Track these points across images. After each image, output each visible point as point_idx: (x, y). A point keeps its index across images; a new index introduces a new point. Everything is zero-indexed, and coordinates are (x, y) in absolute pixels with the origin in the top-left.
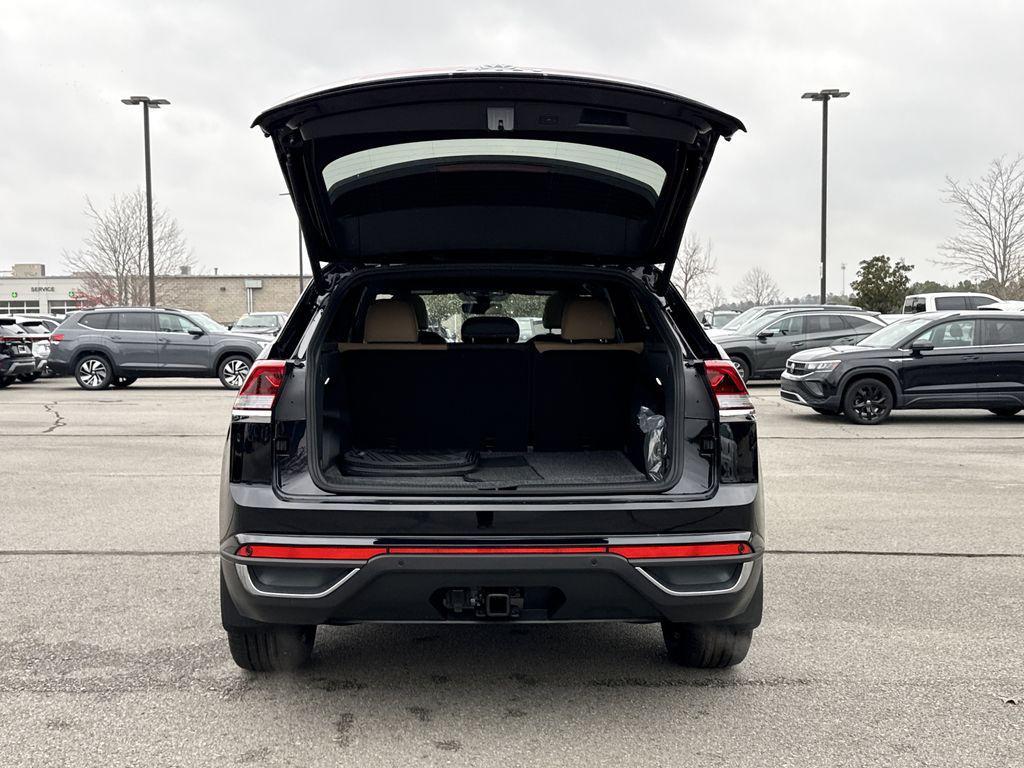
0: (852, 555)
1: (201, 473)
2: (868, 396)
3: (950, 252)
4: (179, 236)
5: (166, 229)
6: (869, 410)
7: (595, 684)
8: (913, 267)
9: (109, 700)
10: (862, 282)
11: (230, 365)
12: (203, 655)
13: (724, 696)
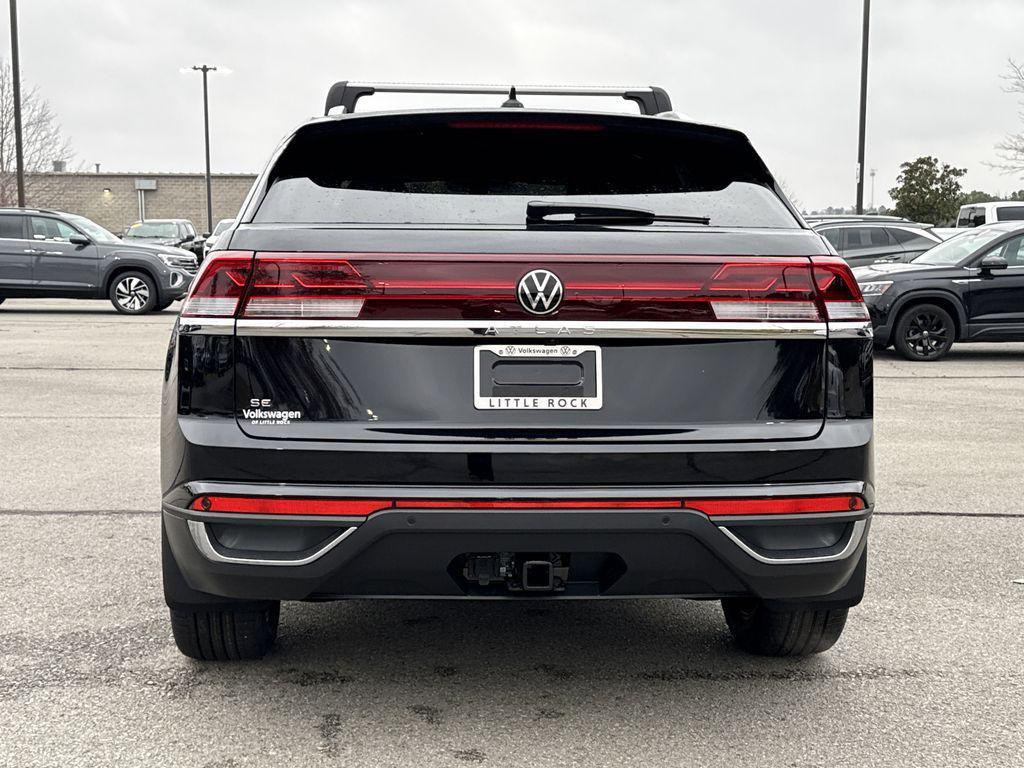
0: (937, 517)
1: (101, 415)
2: (926, 326)
3: (1011, 153)
4: (51, 122)
5: (36, 113)
6: (925, 342)
7: (646, 676)
8: (965, 171)
9: (15, 699)
10: (903, 190)
11: (124, 284)
12: (132, 640)
13: (812, 690)
